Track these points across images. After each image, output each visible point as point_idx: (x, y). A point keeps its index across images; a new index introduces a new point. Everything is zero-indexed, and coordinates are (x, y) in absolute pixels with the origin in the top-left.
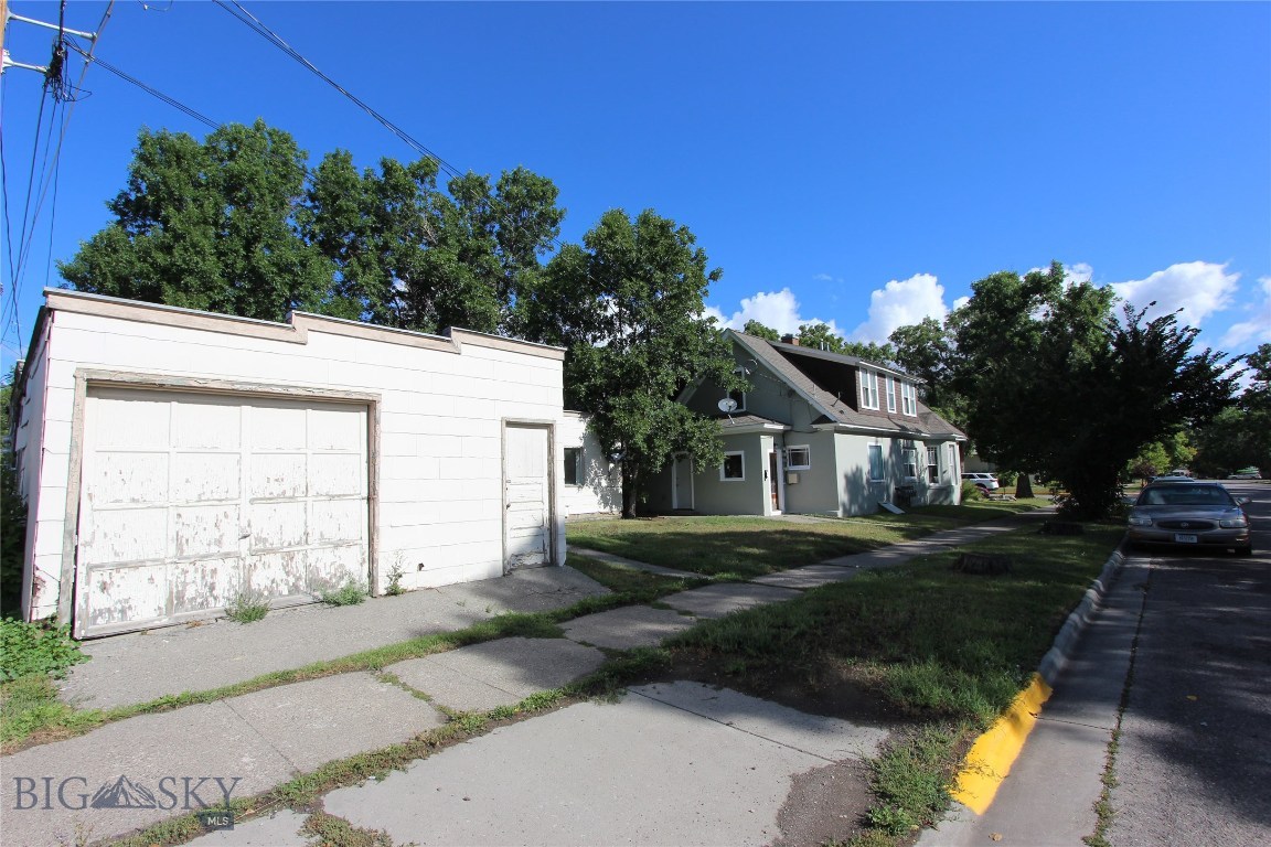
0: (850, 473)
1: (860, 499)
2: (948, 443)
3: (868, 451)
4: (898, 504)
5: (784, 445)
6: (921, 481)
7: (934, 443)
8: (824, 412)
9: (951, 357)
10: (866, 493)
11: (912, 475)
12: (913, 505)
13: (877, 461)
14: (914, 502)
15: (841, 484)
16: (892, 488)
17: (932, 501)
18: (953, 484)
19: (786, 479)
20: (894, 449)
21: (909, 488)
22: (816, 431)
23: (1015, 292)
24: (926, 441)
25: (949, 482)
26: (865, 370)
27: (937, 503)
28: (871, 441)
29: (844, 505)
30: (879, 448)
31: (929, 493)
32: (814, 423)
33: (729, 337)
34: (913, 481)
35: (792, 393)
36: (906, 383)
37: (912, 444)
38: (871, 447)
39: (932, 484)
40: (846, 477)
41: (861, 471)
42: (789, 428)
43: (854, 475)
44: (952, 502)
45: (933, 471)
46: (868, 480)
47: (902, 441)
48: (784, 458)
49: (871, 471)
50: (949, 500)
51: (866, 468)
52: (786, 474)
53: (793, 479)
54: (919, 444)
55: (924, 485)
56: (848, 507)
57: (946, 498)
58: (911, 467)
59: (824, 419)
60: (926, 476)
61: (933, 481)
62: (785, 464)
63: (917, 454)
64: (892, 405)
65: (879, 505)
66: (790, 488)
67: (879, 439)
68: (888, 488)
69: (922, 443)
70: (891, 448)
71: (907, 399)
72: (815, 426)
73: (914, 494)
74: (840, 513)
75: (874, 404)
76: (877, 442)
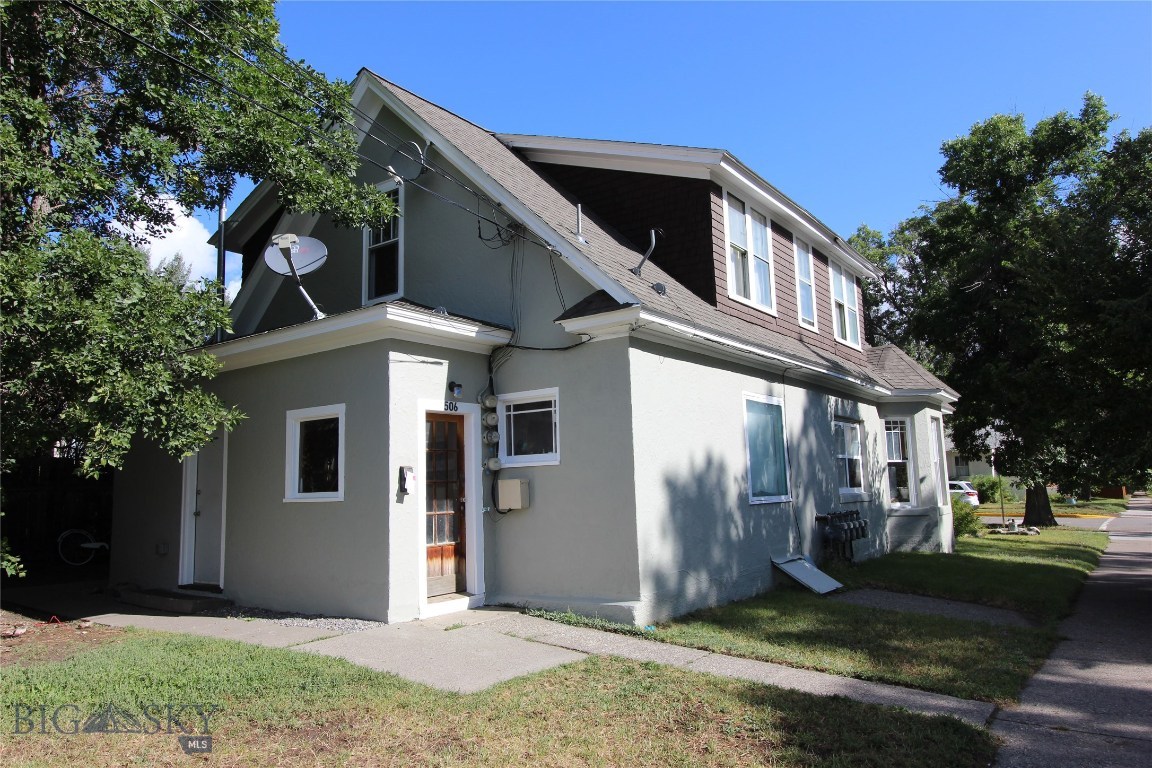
0: (683, 472)
1: (717, 554)
2: (929, 412)
3: (746, 418)
4: (823, 564)
5: (492, 390)
6: (874, 497)
7: (899, 411)
8: (600, 283)
9: (902, 293)
10: (737, 532)
11: (854, 483)
12: (857, 559)
13: (768, 446)
14: (861, 553)
15: (651, 508)
16: (810, 515)
17: (899, 543)
18: (940, 505)
19: (492, 496)
20: (814, 416)
21: (850, 515)
22: (576, 344)
23: (1023, 146)
24: (883, 407)
25: (932, 499)
26: (740, 203)
27: (907, 548)
28: (755, 388)
29: (659, 580)
30: (775, 411)
31: (890, 523)
32: (569, 314)
33: (370, 95)
34: (857, 499)
35: (516, 231)
36: (839, 269)
37: (855, 410)
38: (751, 404)
39: (897, 505)
40: (671, 485)
41: (722, 469)
42: (501, 337)
43: (700, 480)
44: (939, 545)
45: (899, 475)
46: (743, 499)
47: (833, 399)
48: (490, 429)
49: (754, 471)
50: (933, 541)
51: (737, 462)
52: (493, 477)
53: (510, 494)
54: (868, 412)
55: (880, 506)
56: (672, 582)
57: (926, 538)
58: (852, 463)
59: (600, 302)
60: (884, 485)
61: (899, 498)
62: (491, 449)
63: (865, 436)
64: (808, 308)
65: (775, 567)
66: (505, 521)
67: (778, 387)
68: (798, 513)
69: (874, 409)
70: (806, 413)
71: (840, 306)
72: (572, 325)
73: (862, 532)
74: (642, 611)
75: (766, 299)
76: (770, 394)
